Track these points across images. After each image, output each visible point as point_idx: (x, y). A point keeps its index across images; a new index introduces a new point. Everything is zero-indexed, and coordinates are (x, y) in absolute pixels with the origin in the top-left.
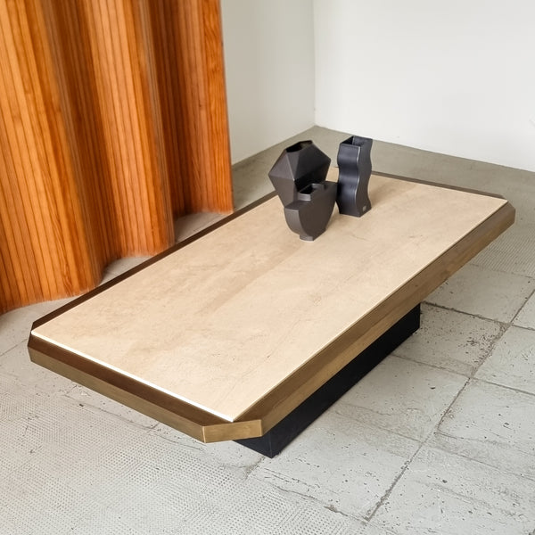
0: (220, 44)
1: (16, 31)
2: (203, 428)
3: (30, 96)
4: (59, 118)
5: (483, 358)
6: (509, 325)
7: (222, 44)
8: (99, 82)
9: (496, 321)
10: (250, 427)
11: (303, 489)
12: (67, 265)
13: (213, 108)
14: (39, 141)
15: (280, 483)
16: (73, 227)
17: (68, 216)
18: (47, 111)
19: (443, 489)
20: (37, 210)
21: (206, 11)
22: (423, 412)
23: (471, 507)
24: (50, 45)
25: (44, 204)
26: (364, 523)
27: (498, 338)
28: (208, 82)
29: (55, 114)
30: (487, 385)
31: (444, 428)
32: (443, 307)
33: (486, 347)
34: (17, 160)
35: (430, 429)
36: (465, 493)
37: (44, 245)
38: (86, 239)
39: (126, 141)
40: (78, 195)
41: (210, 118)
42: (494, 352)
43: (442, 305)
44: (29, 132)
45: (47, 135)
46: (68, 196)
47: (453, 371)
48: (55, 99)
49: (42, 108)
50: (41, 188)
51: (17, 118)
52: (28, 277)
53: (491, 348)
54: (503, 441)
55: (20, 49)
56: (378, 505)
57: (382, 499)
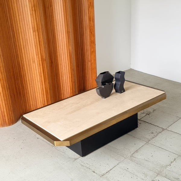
0: (94, 45)
1: (35, 40)
2: (55, 142)
3: (37, 56)
4: (45, 62)
5: (153, 138)
6: (165, 129)
7: (95, 45)
8: (58, 54)
9: (162, 128)
10: (67, 143)
11: (88, 166)
12: (44, 102)
13: (92, 62)
14: (39, 68)
15: (82, 164)
16: (47, 92)
17: (45, 88)
18: (42, 60)
19: (126, 170)
20: (37, 86)
21: (91, 36)
22: (130, 150)
23: (133, 176)
24: (44, 44)
25: (39, 84)
26: (101, 176)
27: (160, 132)
28: (91, 54)
29: (44, 61)
30: (151, 145)
31: (133, 155)
32: (148, 123)
33: (155, 135)
34: (33, 72)
35: (130, 155)
36: (132, 172)
37: (39, 96)
38: (50, 95)
39: (65, 69)
40: (49, 83)
41: (91, 64)
42: (158, 136)
43: (147, 122)
44: (37, 65)
45: (41, 67)
46: (46, 83)
47: (143, 140)
48: (44, 57)
49: (40, 59)
50: (39, 80)
51: (34, 62)
52: (33, 104)
53: (157, 135)
54: (149, 160)
55: (36, 45)
56: (107, 173)
57: (108, 171)
